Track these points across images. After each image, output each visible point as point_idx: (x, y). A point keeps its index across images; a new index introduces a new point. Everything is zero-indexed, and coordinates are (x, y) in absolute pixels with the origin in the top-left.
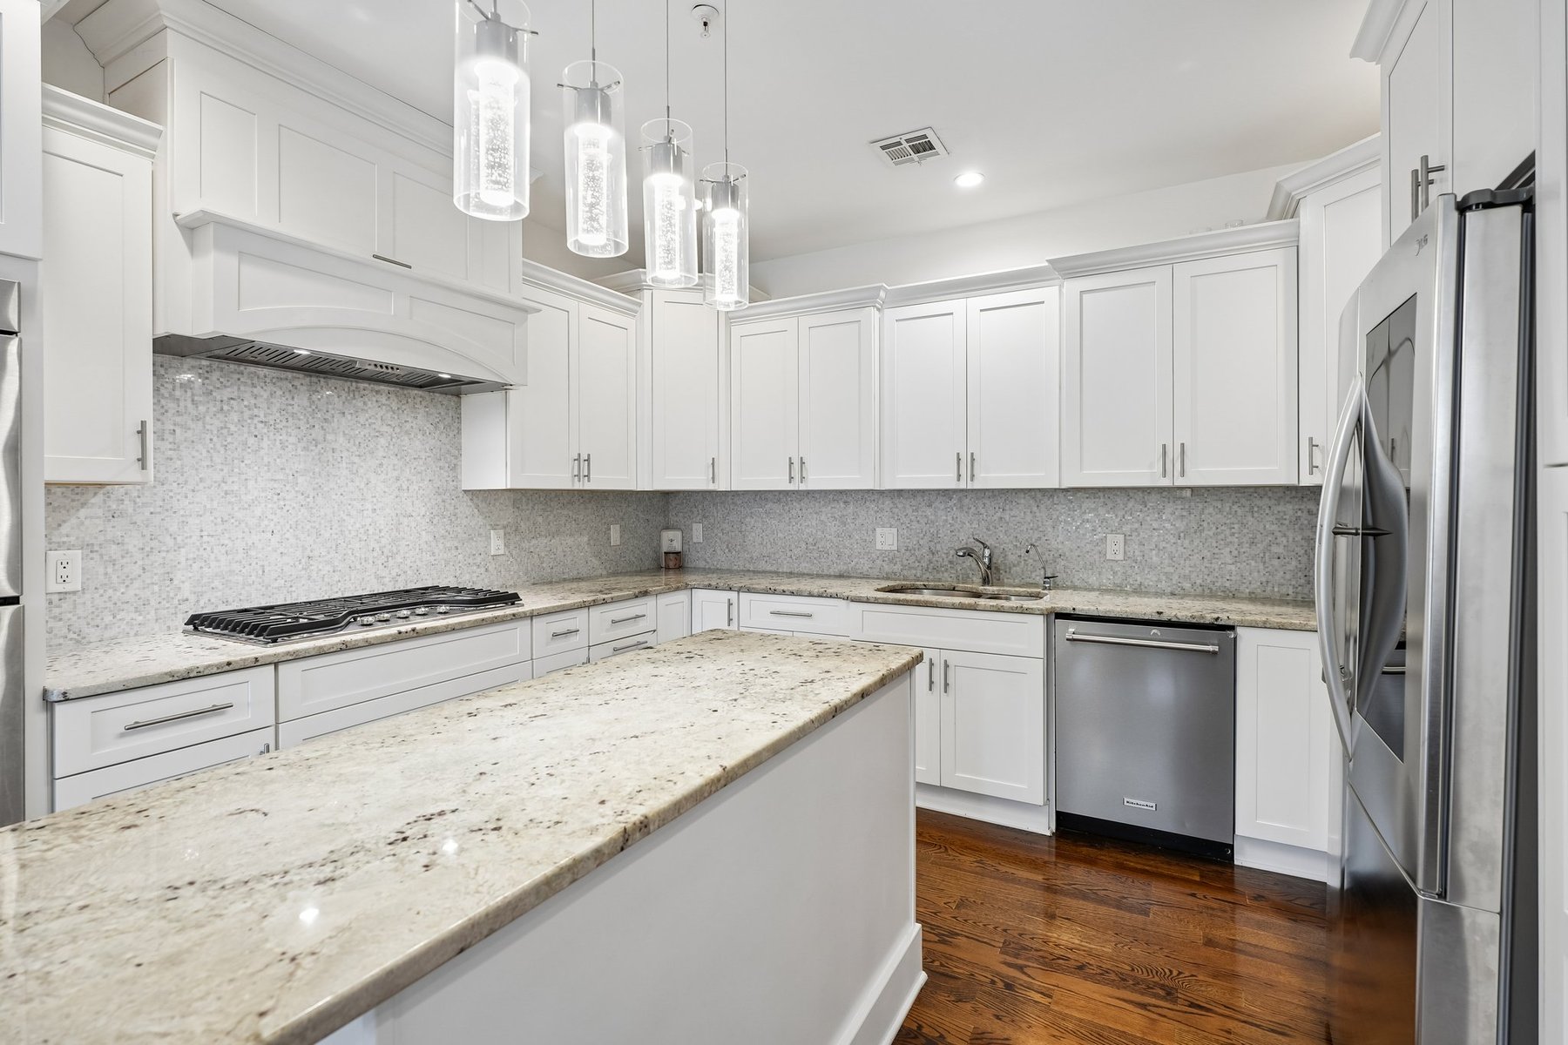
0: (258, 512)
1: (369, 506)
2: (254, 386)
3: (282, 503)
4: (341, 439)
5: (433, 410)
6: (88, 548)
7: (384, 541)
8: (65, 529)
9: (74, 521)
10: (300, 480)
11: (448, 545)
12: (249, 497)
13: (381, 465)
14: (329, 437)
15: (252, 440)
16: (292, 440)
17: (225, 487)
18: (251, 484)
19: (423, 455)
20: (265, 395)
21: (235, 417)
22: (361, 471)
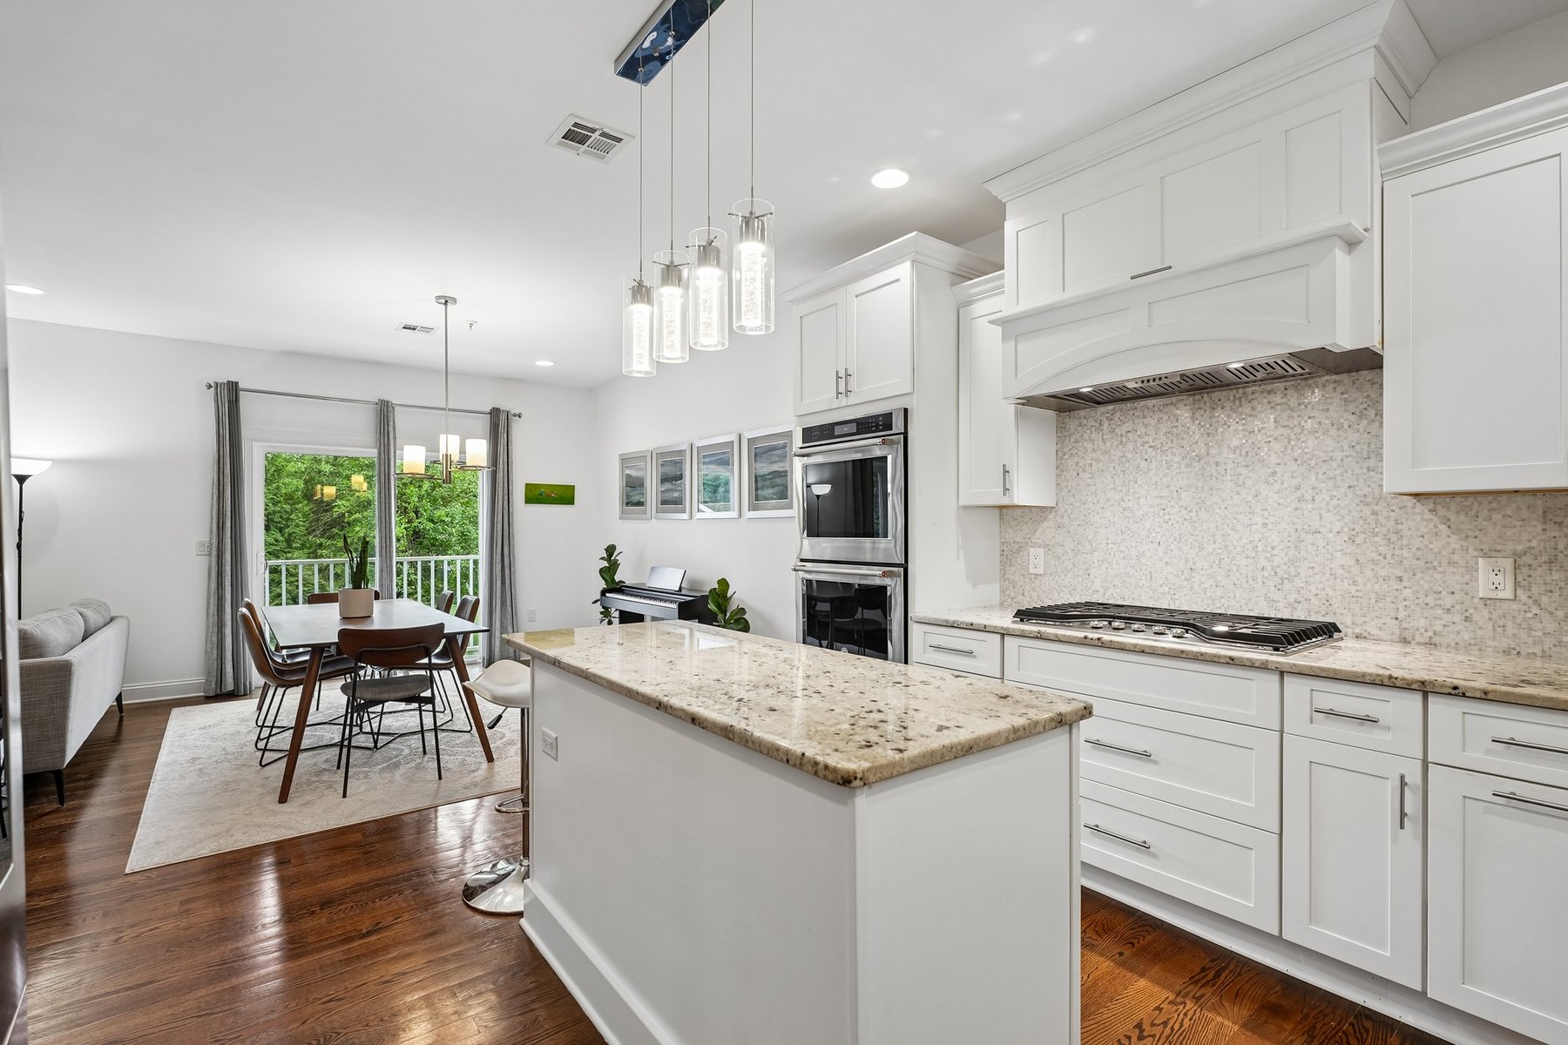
0: (1148, 525)
1: (1258, 520)
2: (1145, 417)
3: (1167, 517)
4: (1225, 451)
5: (1355, 395)
6: (1047, 546)
7: (1277, 560)
8: (1037, 535)
9: (1041, 529)
10: (1184, 495)
11: (1383, 573)
12: (1141, 512)
13: (1274, 473)
14: (1213, 451)
15: (1143, 464)
16: (1177, 459)
17: (1124, 505)
18: (1142, 500)
19: (1338, 455)
20: (1153, 422)
21: (1130, 446)
22: (1249, 482)
